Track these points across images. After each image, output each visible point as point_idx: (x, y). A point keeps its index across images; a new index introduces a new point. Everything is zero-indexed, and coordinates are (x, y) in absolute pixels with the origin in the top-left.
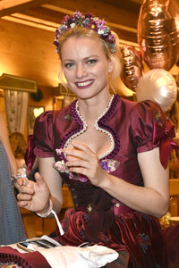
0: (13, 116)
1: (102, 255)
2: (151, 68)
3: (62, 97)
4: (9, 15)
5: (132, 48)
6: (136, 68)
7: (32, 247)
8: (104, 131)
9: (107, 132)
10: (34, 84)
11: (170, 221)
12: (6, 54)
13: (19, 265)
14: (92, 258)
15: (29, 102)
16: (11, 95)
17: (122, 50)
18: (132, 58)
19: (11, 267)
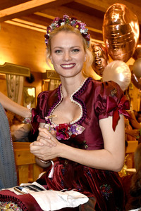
0: (12, 94)
1: (76, 198)
2: (114, 59)
3: (48, 80)
4: (10, 20)
5: (100, 45)
6: (103, 60)
7: (25, 191)
8: (76, 103)
9: (79, 104)
10: (28, 70)
11: (127, 172)
12: (8, 48)
13: (16, 203)
14: (70, 200)
15: (24, 84)
16: (11, 78)
17: (93, 47)
18: (100, 52)
19: (10, 205)
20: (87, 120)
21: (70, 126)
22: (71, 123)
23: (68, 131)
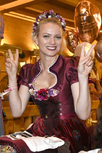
1: (56, 142)
5: (72, 31)
6: (74, 41)
7: (18, 137)
8: (52, 74)
11: (92, 123)
13: (12, 146)
16: (8, 55)
17: (67, 32)
18: (72, 36)
19: (7, 148)
20: (60, 85)
21: (48, 90)
22: (49, 88)
23: (47, 94)
